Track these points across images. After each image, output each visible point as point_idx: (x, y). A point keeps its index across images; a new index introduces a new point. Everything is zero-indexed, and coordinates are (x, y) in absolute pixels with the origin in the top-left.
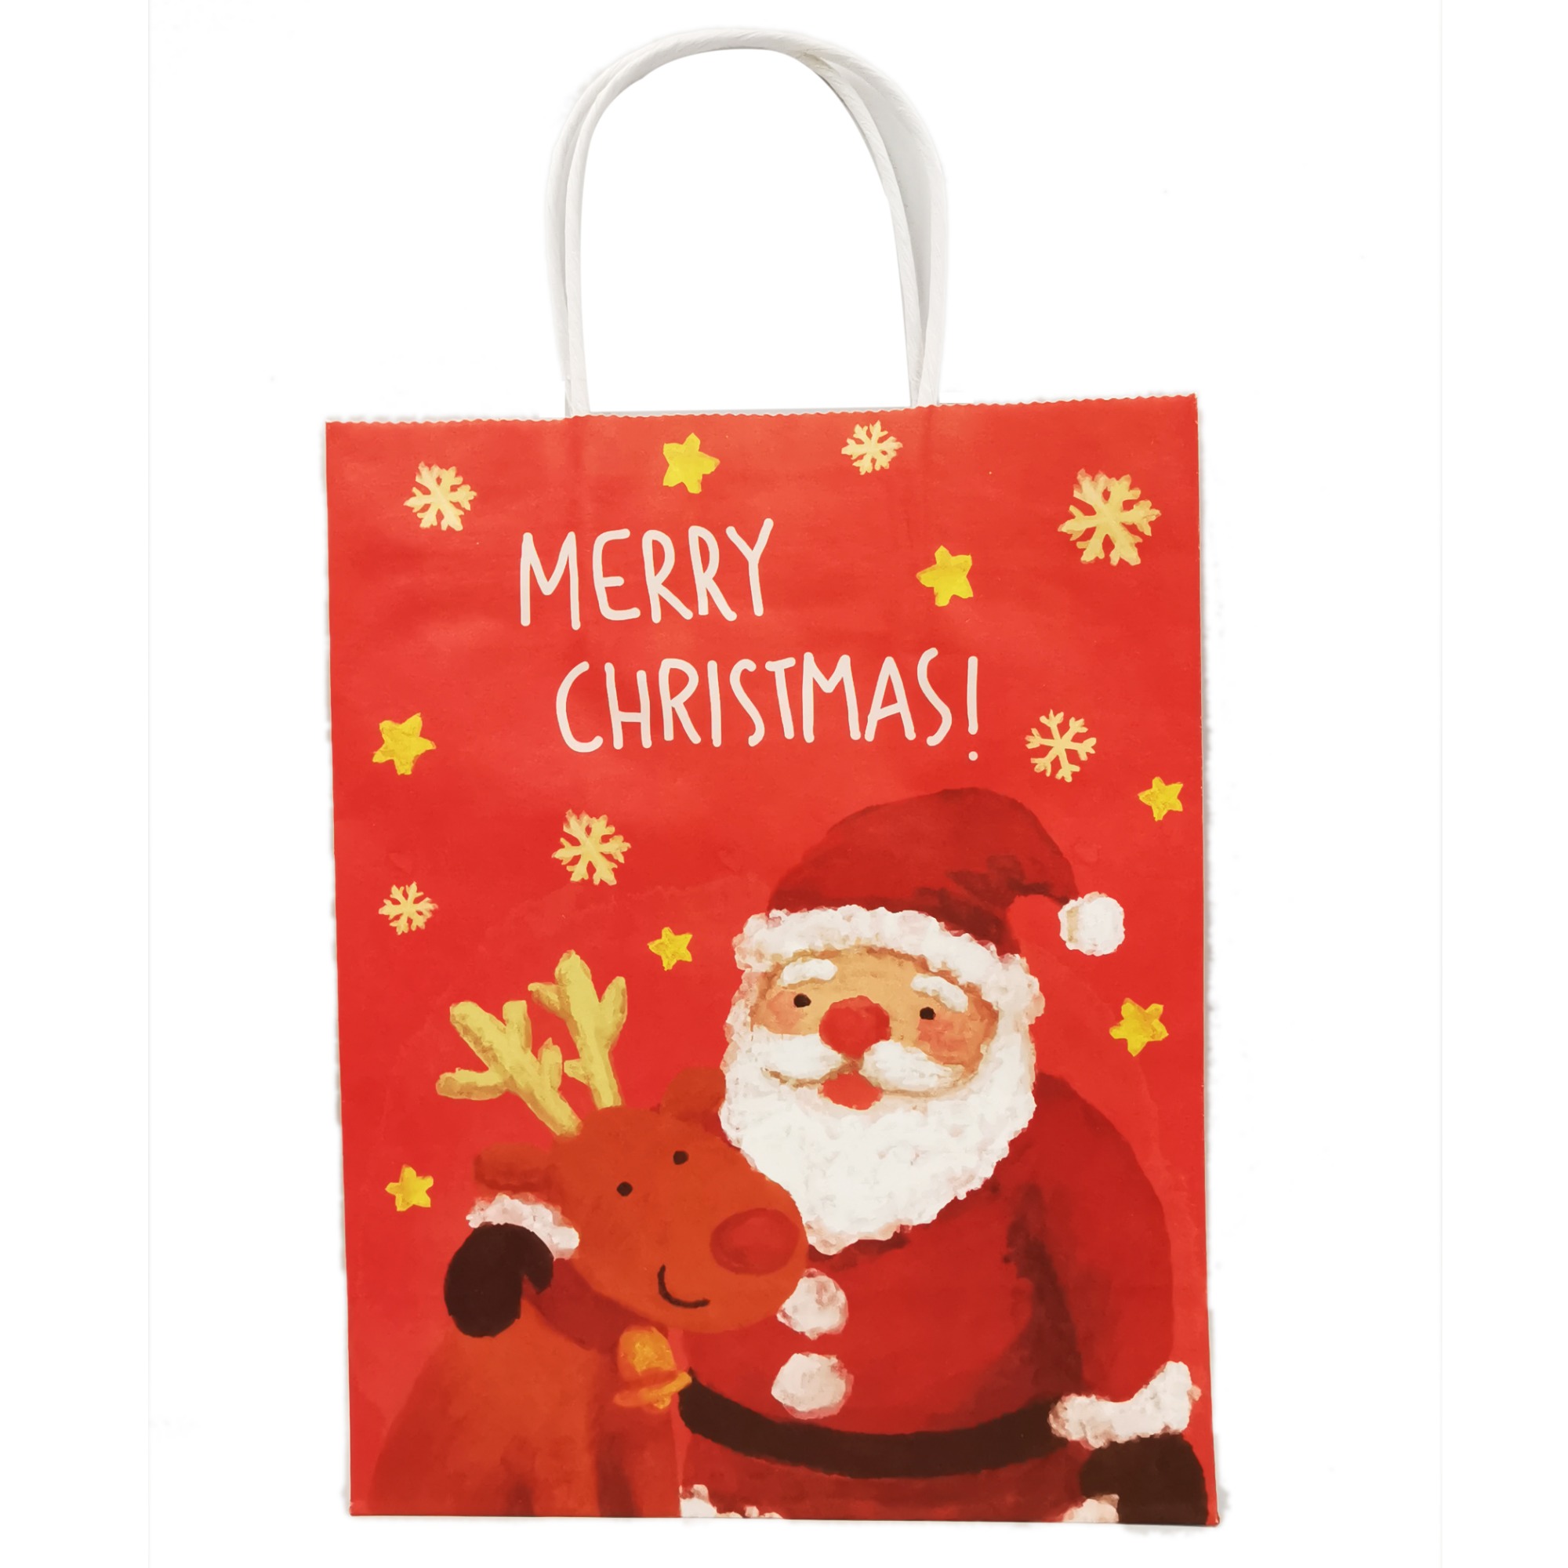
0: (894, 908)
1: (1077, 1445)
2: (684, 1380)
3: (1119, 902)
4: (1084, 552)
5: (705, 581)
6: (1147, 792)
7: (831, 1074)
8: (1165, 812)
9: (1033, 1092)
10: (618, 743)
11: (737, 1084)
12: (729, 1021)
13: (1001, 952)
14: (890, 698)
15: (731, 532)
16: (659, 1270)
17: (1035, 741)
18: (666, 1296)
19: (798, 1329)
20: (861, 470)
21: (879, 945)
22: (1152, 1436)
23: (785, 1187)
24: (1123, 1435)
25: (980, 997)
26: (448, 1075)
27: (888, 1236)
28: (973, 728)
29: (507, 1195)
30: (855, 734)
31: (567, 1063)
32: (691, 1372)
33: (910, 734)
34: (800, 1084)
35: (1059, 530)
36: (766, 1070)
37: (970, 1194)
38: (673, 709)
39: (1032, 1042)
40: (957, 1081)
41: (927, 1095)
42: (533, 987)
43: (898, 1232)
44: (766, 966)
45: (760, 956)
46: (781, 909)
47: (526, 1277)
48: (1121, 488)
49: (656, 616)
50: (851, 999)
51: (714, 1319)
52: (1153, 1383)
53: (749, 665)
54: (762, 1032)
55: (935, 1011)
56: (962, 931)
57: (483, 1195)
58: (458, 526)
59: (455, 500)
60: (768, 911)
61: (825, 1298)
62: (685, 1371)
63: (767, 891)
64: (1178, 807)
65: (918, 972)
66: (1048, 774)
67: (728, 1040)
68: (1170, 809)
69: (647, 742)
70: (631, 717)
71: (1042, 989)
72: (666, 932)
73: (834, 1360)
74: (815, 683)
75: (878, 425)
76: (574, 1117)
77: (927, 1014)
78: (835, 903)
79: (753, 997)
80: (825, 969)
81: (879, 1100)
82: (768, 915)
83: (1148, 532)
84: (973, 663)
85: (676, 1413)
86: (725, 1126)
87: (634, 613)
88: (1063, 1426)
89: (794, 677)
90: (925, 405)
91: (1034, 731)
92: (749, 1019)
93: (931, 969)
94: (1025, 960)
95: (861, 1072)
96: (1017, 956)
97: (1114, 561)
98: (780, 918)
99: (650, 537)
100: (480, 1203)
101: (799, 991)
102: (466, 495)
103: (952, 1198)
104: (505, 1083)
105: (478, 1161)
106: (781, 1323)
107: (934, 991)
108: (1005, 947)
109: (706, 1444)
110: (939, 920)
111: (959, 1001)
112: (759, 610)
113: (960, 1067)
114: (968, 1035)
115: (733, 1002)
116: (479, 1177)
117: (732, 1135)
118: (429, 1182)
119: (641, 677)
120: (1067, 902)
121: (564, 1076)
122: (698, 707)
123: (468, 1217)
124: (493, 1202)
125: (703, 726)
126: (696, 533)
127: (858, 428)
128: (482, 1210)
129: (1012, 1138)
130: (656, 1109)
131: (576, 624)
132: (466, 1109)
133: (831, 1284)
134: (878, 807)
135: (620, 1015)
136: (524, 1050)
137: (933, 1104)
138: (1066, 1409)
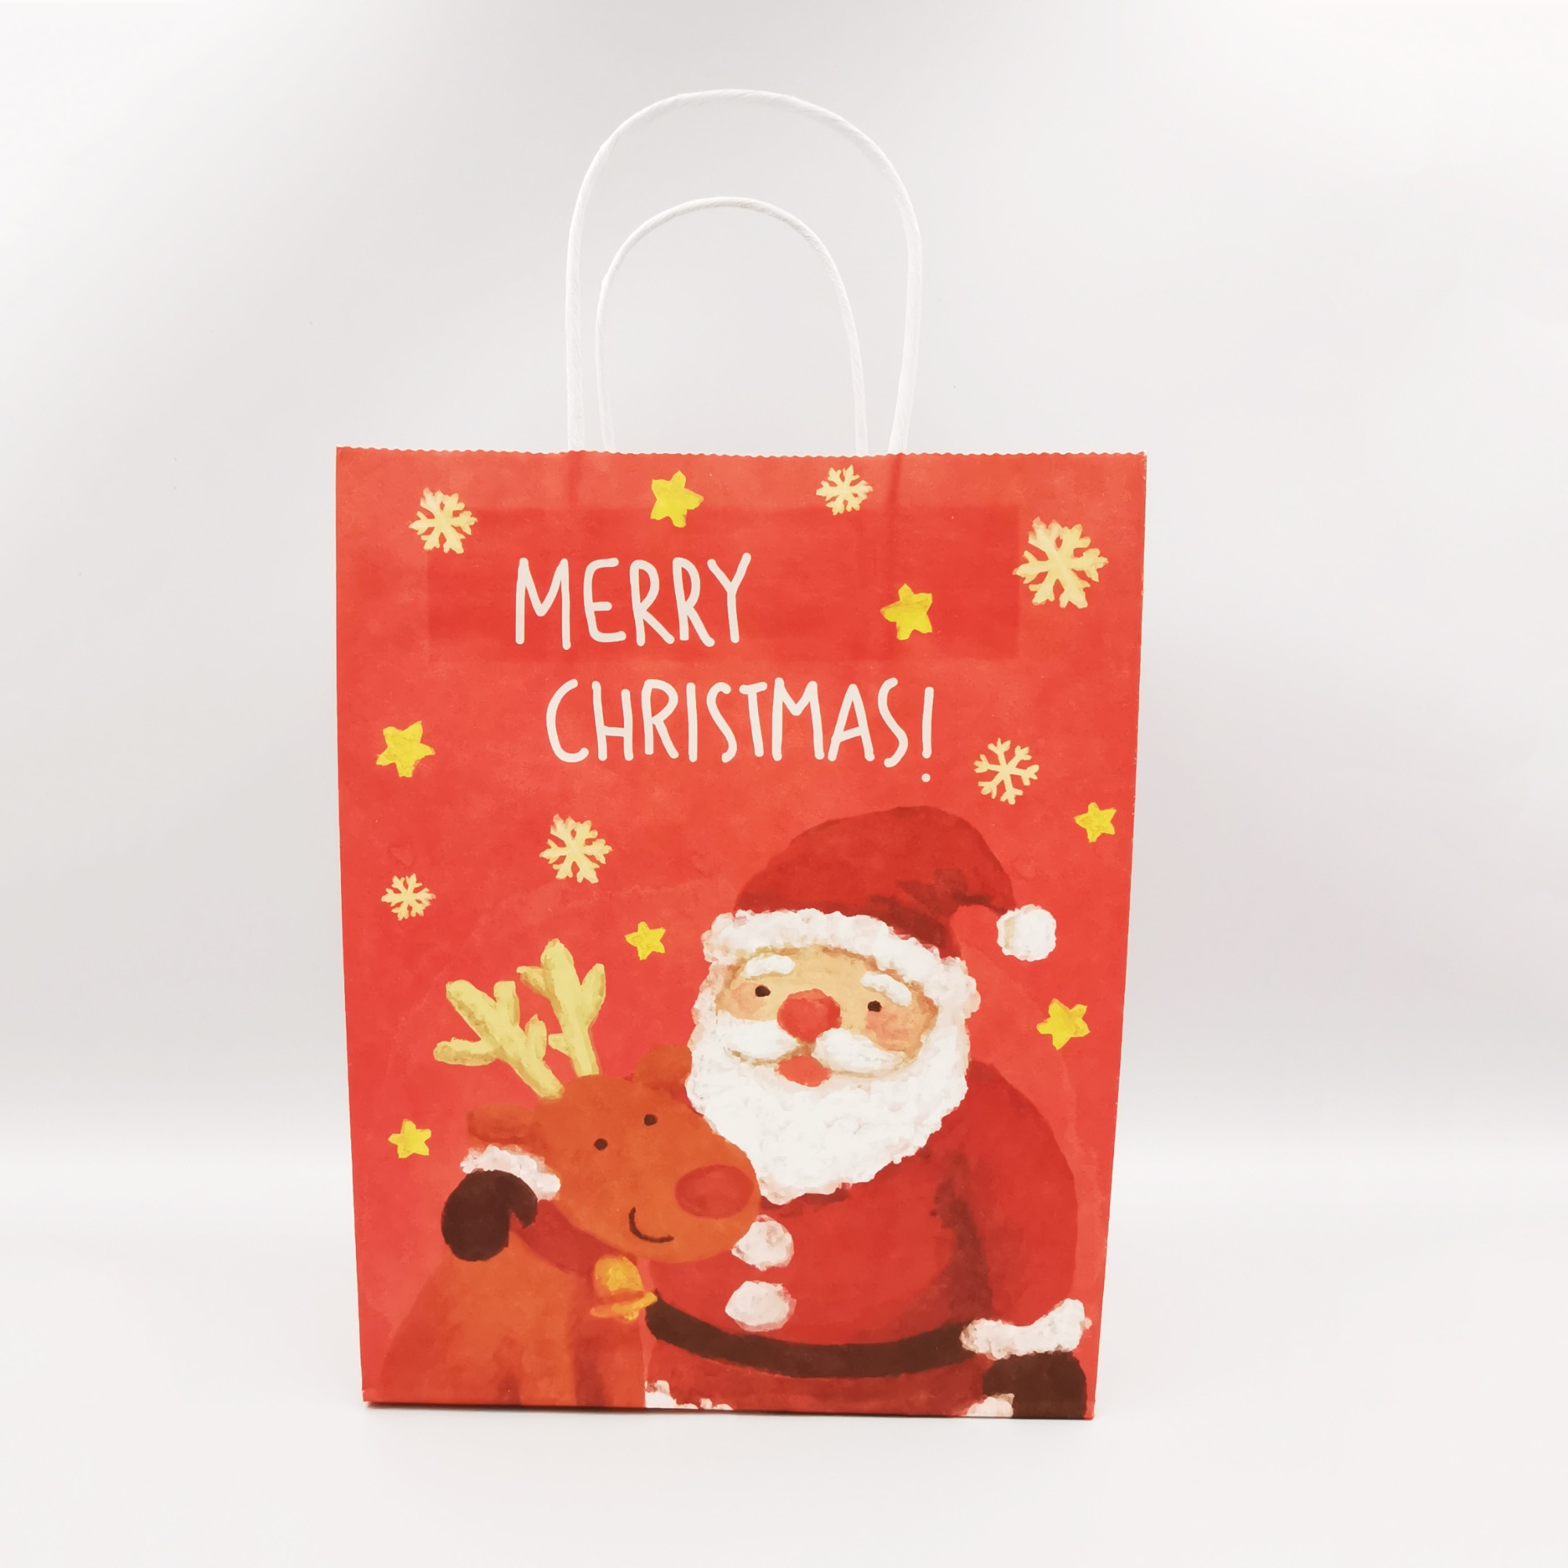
0: (848, 913)
1: (983, 1357)
2: (651, 1299)
3: (1052, 914)
4: (1036, 595)
5: (686, 609)
6: (1083, 816)
7: (785, 1055)
8: (1098, 835)
9: (966, 1077)
10: (603, 755)
11: (702, 1060)
12: (696, 1006)
13: (943, 955)
14: (852, 722)
15: (712, 565)
16: (629, 1212)
17: (983, 766)
18: (635, 1231)
19: (750, 1262)
20: (833, 510)
21: (834, 945)
22: (1046, 1353)
23: (742, 1148)
24: (1022, 1350)
25: (922, 993)
26: (444, 1043)
27: (830, 1191)
28: (927, 753)
29: (497, 1146)
30: (819, 754)
31: (551, 1036)
32: (656, 1292)
33: (869, 755)
34: (758, 1062)
35: (1014, 574)
36: (729, 1049)
37: (905, 1159)
38: (654, 726)
39: (968, 1034)
40: (900, 1064)
41: (871, 1076)
42: (520, 970)
43: (840, 1187)
44: (731, 960)
45: (726, 951)
46: (746, 910)
47: (513, 1214)
48: (1073, 537)
49: (641, 640)
50: (807, 992)
51: (679, 1251)
52: (1052, 1314)
53: (724, 688)
54: (726, 1016)
55: (882, 1004)
56: (909, 935)
57: (474, 1146)
58: (459, 549)
59: (456, 525)
60: (734, 911)
61: (774, 1239)
62: (652, 1291)
63: (734, 895)
64: (1111, 830)
65: (868, 970)
66: (994, 797)
67: (695, 1022)
68: (1103, 832)
69: (629, 755)
70: (615, 732)
71: (978, 988)
72: (642, 926)
73: (780, 1287)
74: (784, 706)
75: (851, 468)
76: (558, 1083)
77: (875, 1007)
78: (796, 906)
79: (719, 986)
80: (785, 964)
81: (827, 1079)
82: (734, 915)
83: (1095, 577)
84: (929, 693)
85: (643, 1323)
86: (690, 1095)
87: (620, 636)
88: (972, 1342)
89: (765, 700)
90: (895, 453)
91: (983, 757)
92: (714, 1005)
93: (879, 968)
94: (964, 963)
95: (813, 1055)
96: (958, 959)
97: (1063, 604)
98: (745, 917)
99: (637, 566)
100: (472, 1153)
101: (759, 983)
102: (467, 521)
103: (889, 1162)
104: (496, 1052)
105: (471, 1116)
106: (735, 1257)
107: (881, 987)
108: (948, 950)
109: (670, 1349)
110: (889, 925)
111: (901, 996)
112: (735, 637)
113: (902, 1053)
114: (910, 1026)
115: (700, 989)
116: (472, 1131)
117: (696, 1103)
118: (427, 1134)
119: (626, 695)
120: (1004, 912)
121: (548, 1048)
122: (677, 724)
123: (462, 1164)
124: (485, 1152)
125: (681, 741)
126: (680, 564)
127: (832, 471)
128: (475, 1158)
129: (945, 1115)
130: (629, 1079)
131: (567, 644)
132: (460, 1072)
133: (779, 1227)
134: (837, 821)
135: (599, 997)
136: (513, 1024)
137: (876, 1084)
138: (976, 1329)
